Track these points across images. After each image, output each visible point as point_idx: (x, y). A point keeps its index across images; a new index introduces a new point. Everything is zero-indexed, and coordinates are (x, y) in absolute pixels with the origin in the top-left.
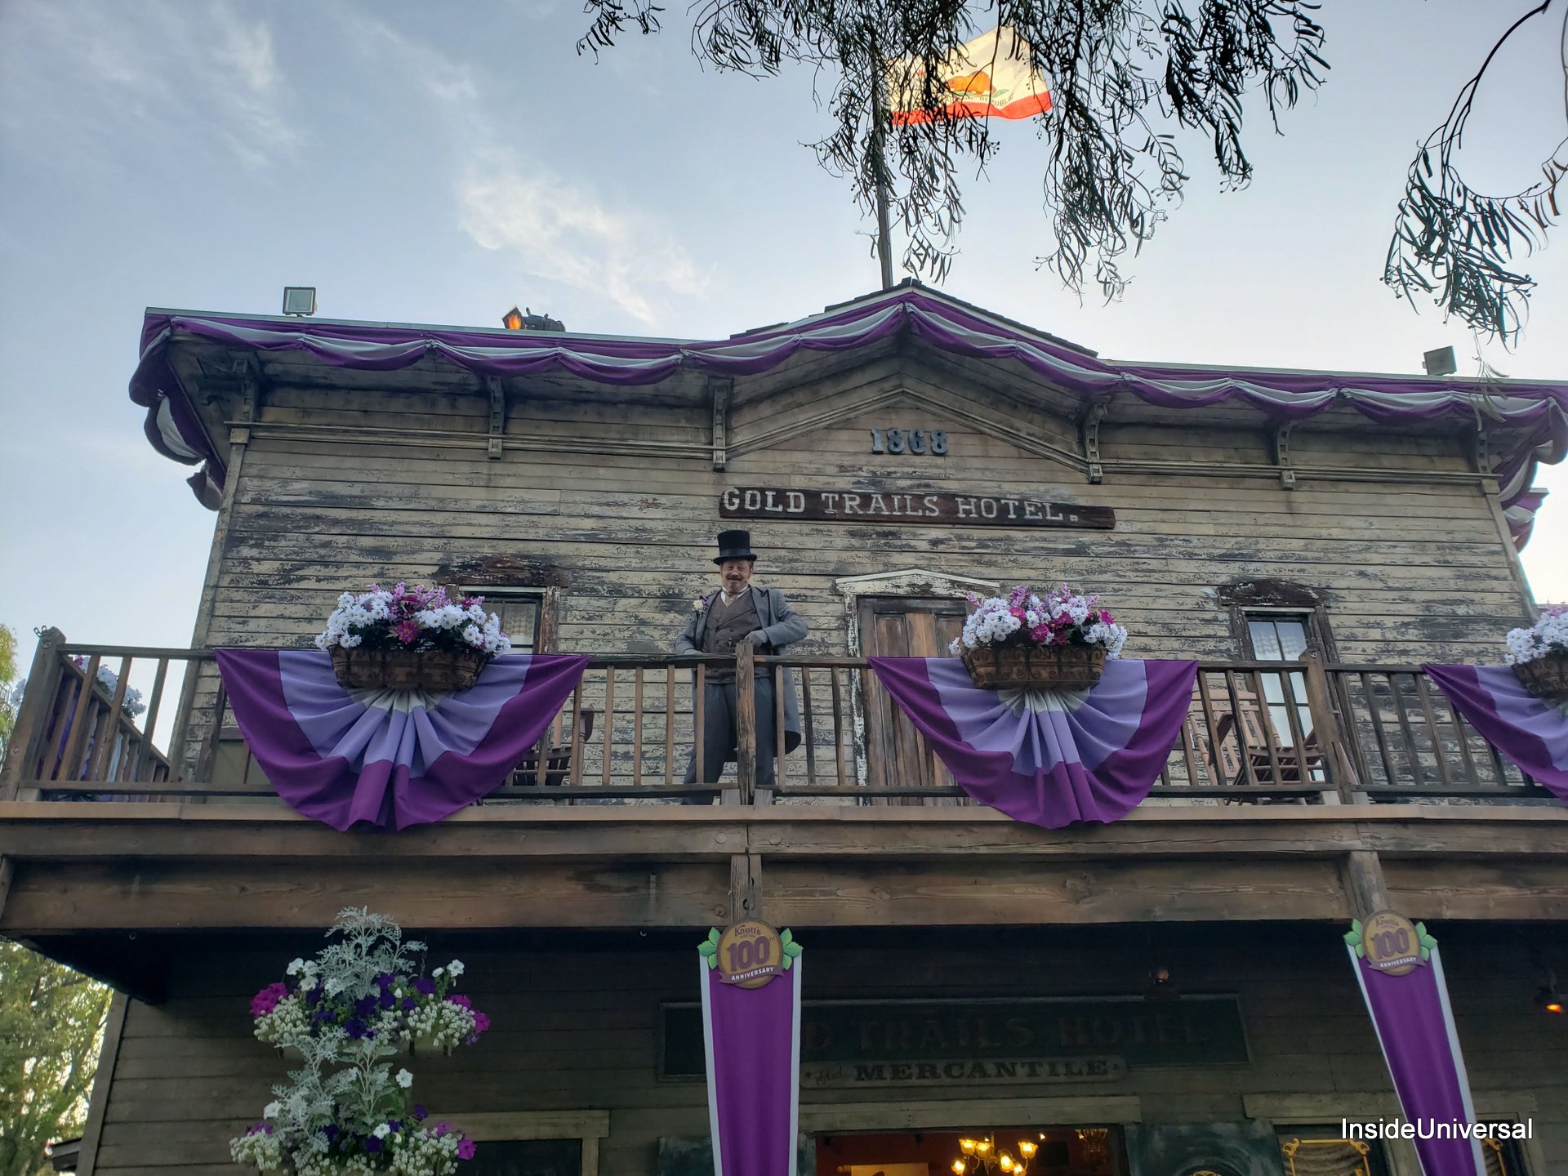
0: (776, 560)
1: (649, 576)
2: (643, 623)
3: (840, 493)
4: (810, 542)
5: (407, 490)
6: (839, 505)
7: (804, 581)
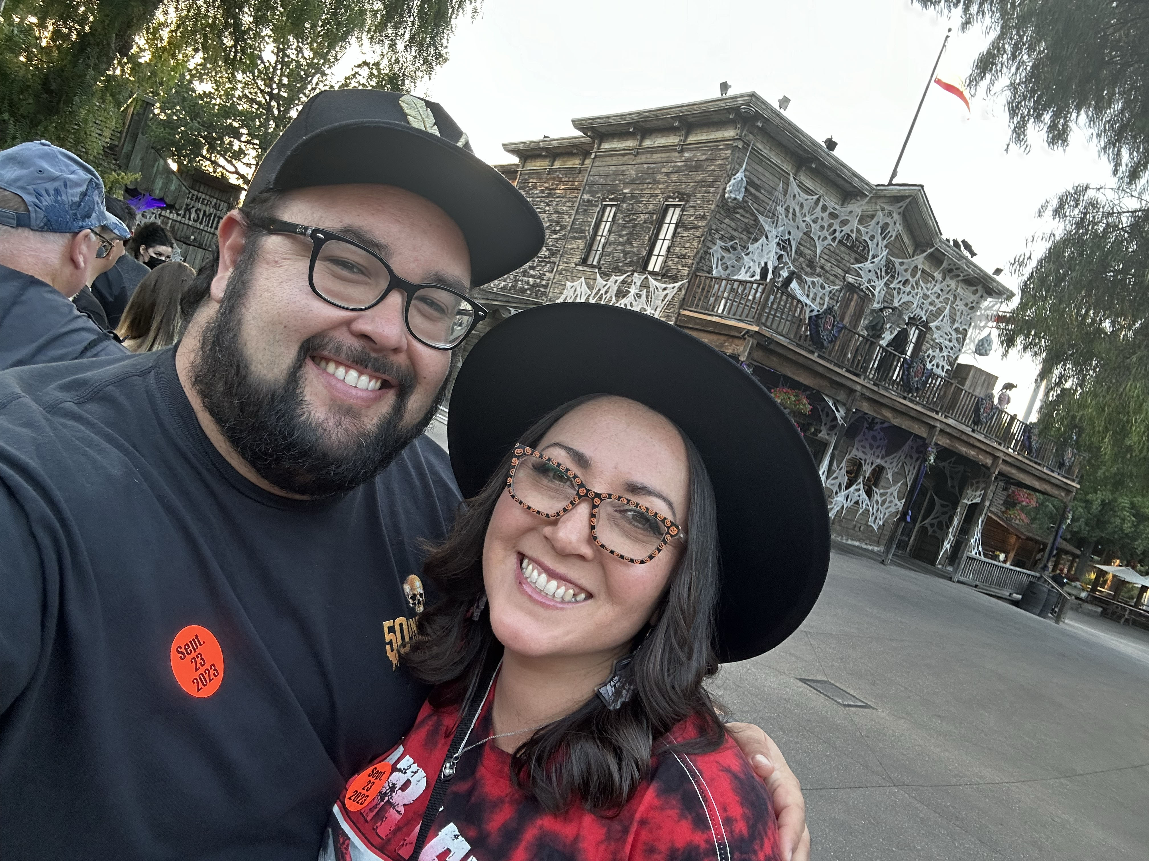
0: (837, 260)
1: (809, 252)
2: (802, 268)
3: (861, 243)
4: (847, 258)
5: (770, 189)
6: (858, 248)
7: (839, 271)
